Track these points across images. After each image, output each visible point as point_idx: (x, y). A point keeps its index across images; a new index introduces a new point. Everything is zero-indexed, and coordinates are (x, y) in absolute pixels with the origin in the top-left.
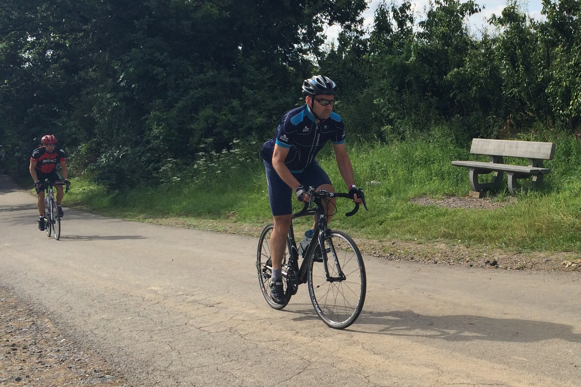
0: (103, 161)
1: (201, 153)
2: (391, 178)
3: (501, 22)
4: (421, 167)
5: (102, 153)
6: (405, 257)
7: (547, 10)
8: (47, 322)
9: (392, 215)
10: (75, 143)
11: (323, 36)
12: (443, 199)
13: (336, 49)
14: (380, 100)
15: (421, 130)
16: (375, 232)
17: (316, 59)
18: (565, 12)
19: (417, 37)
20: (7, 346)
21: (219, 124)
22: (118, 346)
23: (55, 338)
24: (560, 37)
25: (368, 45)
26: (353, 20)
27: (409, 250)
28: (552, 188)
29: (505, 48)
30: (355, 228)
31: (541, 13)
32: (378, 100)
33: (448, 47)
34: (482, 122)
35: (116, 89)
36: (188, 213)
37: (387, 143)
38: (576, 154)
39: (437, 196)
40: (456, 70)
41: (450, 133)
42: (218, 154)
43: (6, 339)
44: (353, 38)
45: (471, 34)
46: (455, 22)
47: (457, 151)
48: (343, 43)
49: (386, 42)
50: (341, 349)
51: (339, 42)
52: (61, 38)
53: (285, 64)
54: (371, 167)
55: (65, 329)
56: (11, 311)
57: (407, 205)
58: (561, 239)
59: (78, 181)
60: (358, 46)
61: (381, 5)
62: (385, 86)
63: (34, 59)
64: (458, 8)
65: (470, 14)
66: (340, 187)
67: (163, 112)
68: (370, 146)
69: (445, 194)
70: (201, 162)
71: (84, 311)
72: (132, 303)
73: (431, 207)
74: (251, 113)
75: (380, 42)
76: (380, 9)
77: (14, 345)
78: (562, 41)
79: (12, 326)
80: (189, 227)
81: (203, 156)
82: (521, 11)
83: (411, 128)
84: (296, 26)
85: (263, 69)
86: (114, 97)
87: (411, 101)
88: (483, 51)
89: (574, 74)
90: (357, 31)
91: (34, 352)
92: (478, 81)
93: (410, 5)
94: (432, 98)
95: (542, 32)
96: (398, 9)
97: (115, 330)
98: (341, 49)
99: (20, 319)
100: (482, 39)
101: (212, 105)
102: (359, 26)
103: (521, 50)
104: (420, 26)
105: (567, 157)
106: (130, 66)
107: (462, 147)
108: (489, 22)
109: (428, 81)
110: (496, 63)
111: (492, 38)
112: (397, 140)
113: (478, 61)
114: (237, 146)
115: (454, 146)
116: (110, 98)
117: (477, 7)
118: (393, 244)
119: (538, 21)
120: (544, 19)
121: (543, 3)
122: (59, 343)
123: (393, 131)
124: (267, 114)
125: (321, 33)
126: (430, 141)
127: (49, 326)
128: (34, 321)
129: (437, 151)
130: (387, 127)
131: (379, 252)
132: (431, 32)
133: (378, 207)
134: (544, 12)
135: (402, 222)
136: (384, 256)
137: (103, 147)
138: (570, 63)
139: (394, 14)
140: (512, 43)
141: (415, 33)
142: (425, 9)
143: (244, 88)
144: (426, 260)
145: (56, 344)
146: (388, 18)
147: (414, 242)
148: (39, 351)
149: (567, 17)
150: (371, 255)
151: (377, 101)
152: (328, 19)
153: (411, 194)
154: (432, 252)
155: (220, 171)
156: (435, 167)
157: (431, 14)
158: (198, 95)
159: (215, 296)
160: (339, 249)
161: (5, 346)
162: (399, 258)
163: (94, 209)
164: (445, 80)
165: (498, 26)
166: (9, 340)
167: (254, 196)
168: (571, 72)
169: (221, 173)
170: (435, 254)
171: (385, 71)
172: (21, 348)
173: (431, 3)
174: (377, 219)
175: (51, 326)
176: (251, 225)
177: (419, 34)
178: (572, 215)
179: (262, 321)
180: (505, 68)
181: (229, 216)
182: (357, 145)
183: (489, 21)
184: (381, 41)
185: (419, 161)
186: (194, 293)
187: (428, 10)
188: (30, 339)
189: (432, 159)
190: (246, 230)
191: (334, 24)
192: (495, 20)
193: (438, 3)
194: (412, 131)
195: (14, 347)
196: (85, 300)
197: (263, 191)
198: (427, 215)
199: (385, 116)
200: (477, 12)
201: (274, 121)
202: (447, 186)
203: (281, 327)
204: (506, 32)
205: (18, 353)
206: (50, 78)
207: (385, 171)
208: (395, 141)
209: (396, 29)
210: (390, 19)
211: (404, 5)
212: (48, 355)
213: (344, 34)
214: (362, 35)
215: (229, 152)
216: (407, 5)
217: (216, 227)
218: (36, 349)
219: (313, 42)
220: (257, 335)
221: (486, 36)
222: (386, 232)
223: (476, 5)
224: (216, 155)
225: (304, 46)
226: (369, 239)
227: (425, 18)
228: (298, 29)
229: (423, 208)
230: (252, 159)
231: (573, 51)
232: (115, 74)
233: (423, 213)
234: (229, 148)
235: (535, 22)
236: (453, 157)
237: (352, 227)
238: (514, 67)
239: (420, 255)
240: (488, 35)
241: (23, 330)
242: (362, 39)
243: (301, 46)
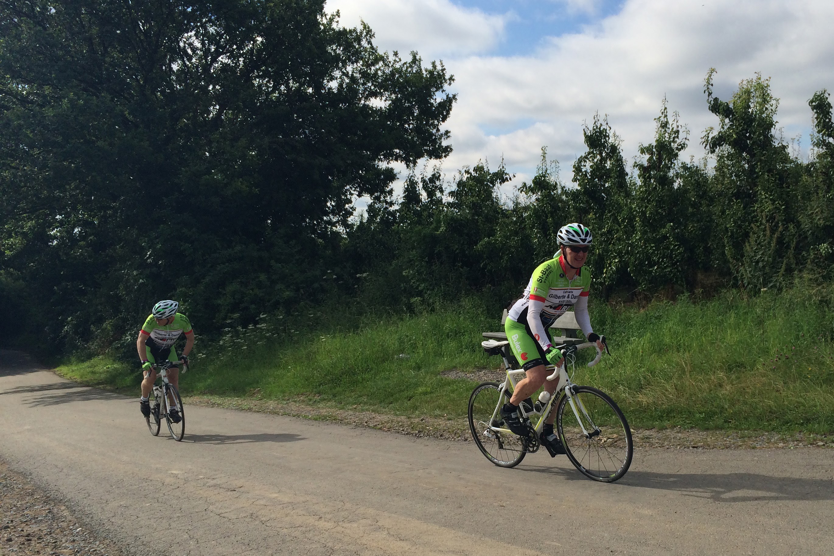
0: (128, 339)
1: (226, 329)
2: (420, 351)
3: (532, 190)
4: (451, 339)
5: (127, 330)
6: (434, 434)
7: (578, 178)
8: (64, 510)
9: (420, 390)
10: (100, 320)
11: (351, 208)
12: (474, 372)
13: (365, 221)
14: (409, 272)
15: (451, 301)
16: (404, 408)
17: (345, 231)
18: (597, 179)
19: (447, 207)
20: (22, 536)
21: (246, 299)
22: (135, 535)
23: (71, 527)
24: (592, 204)
25: (397, 216)
26: (383, 192)
27: (438, 426)
28: (586, 359)
29: (536, 216)
30: (383, 404)
31: (572, 181)
32: (407, 271)
33: (478, 216)
34: (513, 291)
35: (143, 265)
36: (211, 391)
37: (416, 315)
38: (610, 323)
39: (468, 369)
40: (486, 239)
41: (481, 304)
42: (244, 330)
43: (20, 529)
44: (382, 209)
45: (502, 202)
46: (485, 191)
47: (488, 322)
48: (372, 214)
49: (416, 213)
50: (365, 535)
51: (368, 214)
52: (90, 216)
53: (313, 236)
54: (400, 340)
55: (81, 518)
56: (28, 498)
57: (437, 379)
58: (596, 413)
59: (103, 360)
60: (388, 217)
61: (410, 176)
62: (414, 257)
63: (62, 237)
64: (488, 177)
65: (500, 183)
66: (367, 361)
67: (190, 288)
68: (399, 319)
69: (476, 366)
70: (227, 337)
71: (102, 498)
72: (152, 488)
73: (461, 381)
74: (278, 286)
75: (410, 214)
76: (410, 180)
77: (28, 535)
78: (594, 209)
79: (28, 515)
80: (213, 405)
81: (229, 331)
82: (552, 179)
83: (441, 299)
84: (325, 199)
85: (291, 243)
86: (141, 274)
87: (441, 271)
88: (515, 219)
89: (607, 241)
90: (387, 203)
91: (48, 543)
92: (509, 250)
93: (440, 175)
94: (462, 268)
95: (573, 199)
96: (427, 180)
97: (133, 518)
98: (371, 220)
99: (36, 507)
100: (514, 207)
101: (239, 280)
102: (389, 197)
103: (553, 218)
104: (449, 196)
105: (601, 326)
106: (158, 243)
107: (493, 318)
108: (520, 191)
109: (458, 251)
110: (528, 231)
111: (524, 205)
112: (427, 312)
113: (508, 230)
114: (264, 320)
115: (485, 317)
116: (137, 275)
117: (507, 176)
118: (422, 420)
119: (569, 189)
120: (576, 186)
121: (573, 171)
122: (75, 532)
123: (423, 302)
124: (295, 288)
125: (350, 205)
126: (460, 312)
127: (65, 514)
128: (50, 509)
129: (468, 322)
130: (416, 299)
131: (407, 429)
132: (461, 202)
133: (407, 382)
134: (575, 180)
135: (432, 398)
136: (412, 434)
137: (128, 324)
138: (603, 230)
139: (423, 185)
140: (543, 211)
141: (445, 203)
142: (455, 179)
143: (273, 262)
144: (456, 437)
145: (72, 534)
146: (417, 189)
147: (443, 418)
148: (54, 541)
149: (599, 185)
150: (399, 433)
151: (406, 273)
152: (357, 191)
153: (441, 367)
154: (462, 428)
155: (246, 347)
156: (466, 338)
157: (460, 184)
158: (226, 270)
159: (237, 480)
160: (367, 427)
161: (19, 536)
162: (428, 435)
163: (117, 388)
164: (475, 250)
165: (529, 195)
166: (24, 529)
167: (279, 372)
168: (604, 239)
169: (247, 349)
170: (465, 430)
171: (414, 241)
172: (36, 539)
173: (460, 173)
174: (406, 394)
175: (68, 514)
176: (277, 402)
177: (449, 204)
178: (607, 388)
179: (284, 505)
180: (536, 237)
181: (254, 393)
182: (386, 317)
183: (520, 189)
184: (410, 212)
185: (450, 334)
186: (215, 477)
187: (457, 180)
188: (46, 528)
189: (463, 331)
190: (271, 408)
191: (363, 196)
192: (526, 188)
193: (467, 172)
194: (442, 302)
195: (28, 537)
196: (103, 486)
197: (290, 367)
198: (457, 390)
199: (415, 287)
200: (508, 181)
201: (302, 295)
202: (478, 359)
203: (304, 512)
204: (537, 200)
205: (33, 543)
206: (78, 256)
207: (415, 344)
208: (425, 313)
209: (425, 200)
210: (419, 190)
211: (434, 175)
212: (63, 545)
213: (374, 206)
214: (391, 206)
215: (255, 327)
216: (437, 175)
217: (240, 405)
218: (51, 540)
219: (341, 214)
220: (278, 521)
221: (517, 204)
222: (415, 408)
223: (506, 174)
224: (243, 331)
225: (333, 218)
226: (397, 415)
227: (454, 188)
228: (327, 202)
229: (454, 382)
230: (278, 334)
231: (605, 218)
232: (143, 251)
233: (453, 387)
234: (256, 323)
235: (566, 190)
236: (484, 328)
237: (381, 402)
238: (546, 236)
239: (449, 432)
240: (520, 203)
241: (39, 519)
242: (392, 211)
243: (330, 219)
